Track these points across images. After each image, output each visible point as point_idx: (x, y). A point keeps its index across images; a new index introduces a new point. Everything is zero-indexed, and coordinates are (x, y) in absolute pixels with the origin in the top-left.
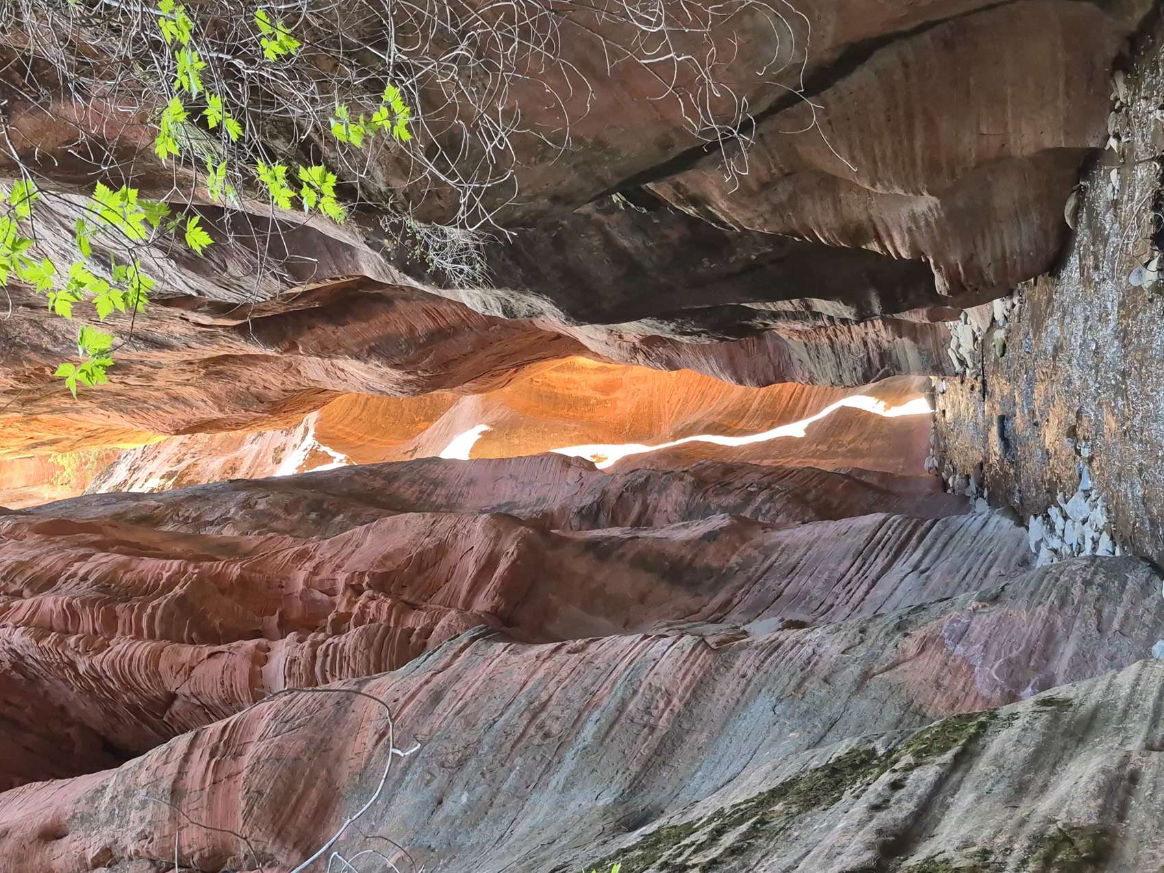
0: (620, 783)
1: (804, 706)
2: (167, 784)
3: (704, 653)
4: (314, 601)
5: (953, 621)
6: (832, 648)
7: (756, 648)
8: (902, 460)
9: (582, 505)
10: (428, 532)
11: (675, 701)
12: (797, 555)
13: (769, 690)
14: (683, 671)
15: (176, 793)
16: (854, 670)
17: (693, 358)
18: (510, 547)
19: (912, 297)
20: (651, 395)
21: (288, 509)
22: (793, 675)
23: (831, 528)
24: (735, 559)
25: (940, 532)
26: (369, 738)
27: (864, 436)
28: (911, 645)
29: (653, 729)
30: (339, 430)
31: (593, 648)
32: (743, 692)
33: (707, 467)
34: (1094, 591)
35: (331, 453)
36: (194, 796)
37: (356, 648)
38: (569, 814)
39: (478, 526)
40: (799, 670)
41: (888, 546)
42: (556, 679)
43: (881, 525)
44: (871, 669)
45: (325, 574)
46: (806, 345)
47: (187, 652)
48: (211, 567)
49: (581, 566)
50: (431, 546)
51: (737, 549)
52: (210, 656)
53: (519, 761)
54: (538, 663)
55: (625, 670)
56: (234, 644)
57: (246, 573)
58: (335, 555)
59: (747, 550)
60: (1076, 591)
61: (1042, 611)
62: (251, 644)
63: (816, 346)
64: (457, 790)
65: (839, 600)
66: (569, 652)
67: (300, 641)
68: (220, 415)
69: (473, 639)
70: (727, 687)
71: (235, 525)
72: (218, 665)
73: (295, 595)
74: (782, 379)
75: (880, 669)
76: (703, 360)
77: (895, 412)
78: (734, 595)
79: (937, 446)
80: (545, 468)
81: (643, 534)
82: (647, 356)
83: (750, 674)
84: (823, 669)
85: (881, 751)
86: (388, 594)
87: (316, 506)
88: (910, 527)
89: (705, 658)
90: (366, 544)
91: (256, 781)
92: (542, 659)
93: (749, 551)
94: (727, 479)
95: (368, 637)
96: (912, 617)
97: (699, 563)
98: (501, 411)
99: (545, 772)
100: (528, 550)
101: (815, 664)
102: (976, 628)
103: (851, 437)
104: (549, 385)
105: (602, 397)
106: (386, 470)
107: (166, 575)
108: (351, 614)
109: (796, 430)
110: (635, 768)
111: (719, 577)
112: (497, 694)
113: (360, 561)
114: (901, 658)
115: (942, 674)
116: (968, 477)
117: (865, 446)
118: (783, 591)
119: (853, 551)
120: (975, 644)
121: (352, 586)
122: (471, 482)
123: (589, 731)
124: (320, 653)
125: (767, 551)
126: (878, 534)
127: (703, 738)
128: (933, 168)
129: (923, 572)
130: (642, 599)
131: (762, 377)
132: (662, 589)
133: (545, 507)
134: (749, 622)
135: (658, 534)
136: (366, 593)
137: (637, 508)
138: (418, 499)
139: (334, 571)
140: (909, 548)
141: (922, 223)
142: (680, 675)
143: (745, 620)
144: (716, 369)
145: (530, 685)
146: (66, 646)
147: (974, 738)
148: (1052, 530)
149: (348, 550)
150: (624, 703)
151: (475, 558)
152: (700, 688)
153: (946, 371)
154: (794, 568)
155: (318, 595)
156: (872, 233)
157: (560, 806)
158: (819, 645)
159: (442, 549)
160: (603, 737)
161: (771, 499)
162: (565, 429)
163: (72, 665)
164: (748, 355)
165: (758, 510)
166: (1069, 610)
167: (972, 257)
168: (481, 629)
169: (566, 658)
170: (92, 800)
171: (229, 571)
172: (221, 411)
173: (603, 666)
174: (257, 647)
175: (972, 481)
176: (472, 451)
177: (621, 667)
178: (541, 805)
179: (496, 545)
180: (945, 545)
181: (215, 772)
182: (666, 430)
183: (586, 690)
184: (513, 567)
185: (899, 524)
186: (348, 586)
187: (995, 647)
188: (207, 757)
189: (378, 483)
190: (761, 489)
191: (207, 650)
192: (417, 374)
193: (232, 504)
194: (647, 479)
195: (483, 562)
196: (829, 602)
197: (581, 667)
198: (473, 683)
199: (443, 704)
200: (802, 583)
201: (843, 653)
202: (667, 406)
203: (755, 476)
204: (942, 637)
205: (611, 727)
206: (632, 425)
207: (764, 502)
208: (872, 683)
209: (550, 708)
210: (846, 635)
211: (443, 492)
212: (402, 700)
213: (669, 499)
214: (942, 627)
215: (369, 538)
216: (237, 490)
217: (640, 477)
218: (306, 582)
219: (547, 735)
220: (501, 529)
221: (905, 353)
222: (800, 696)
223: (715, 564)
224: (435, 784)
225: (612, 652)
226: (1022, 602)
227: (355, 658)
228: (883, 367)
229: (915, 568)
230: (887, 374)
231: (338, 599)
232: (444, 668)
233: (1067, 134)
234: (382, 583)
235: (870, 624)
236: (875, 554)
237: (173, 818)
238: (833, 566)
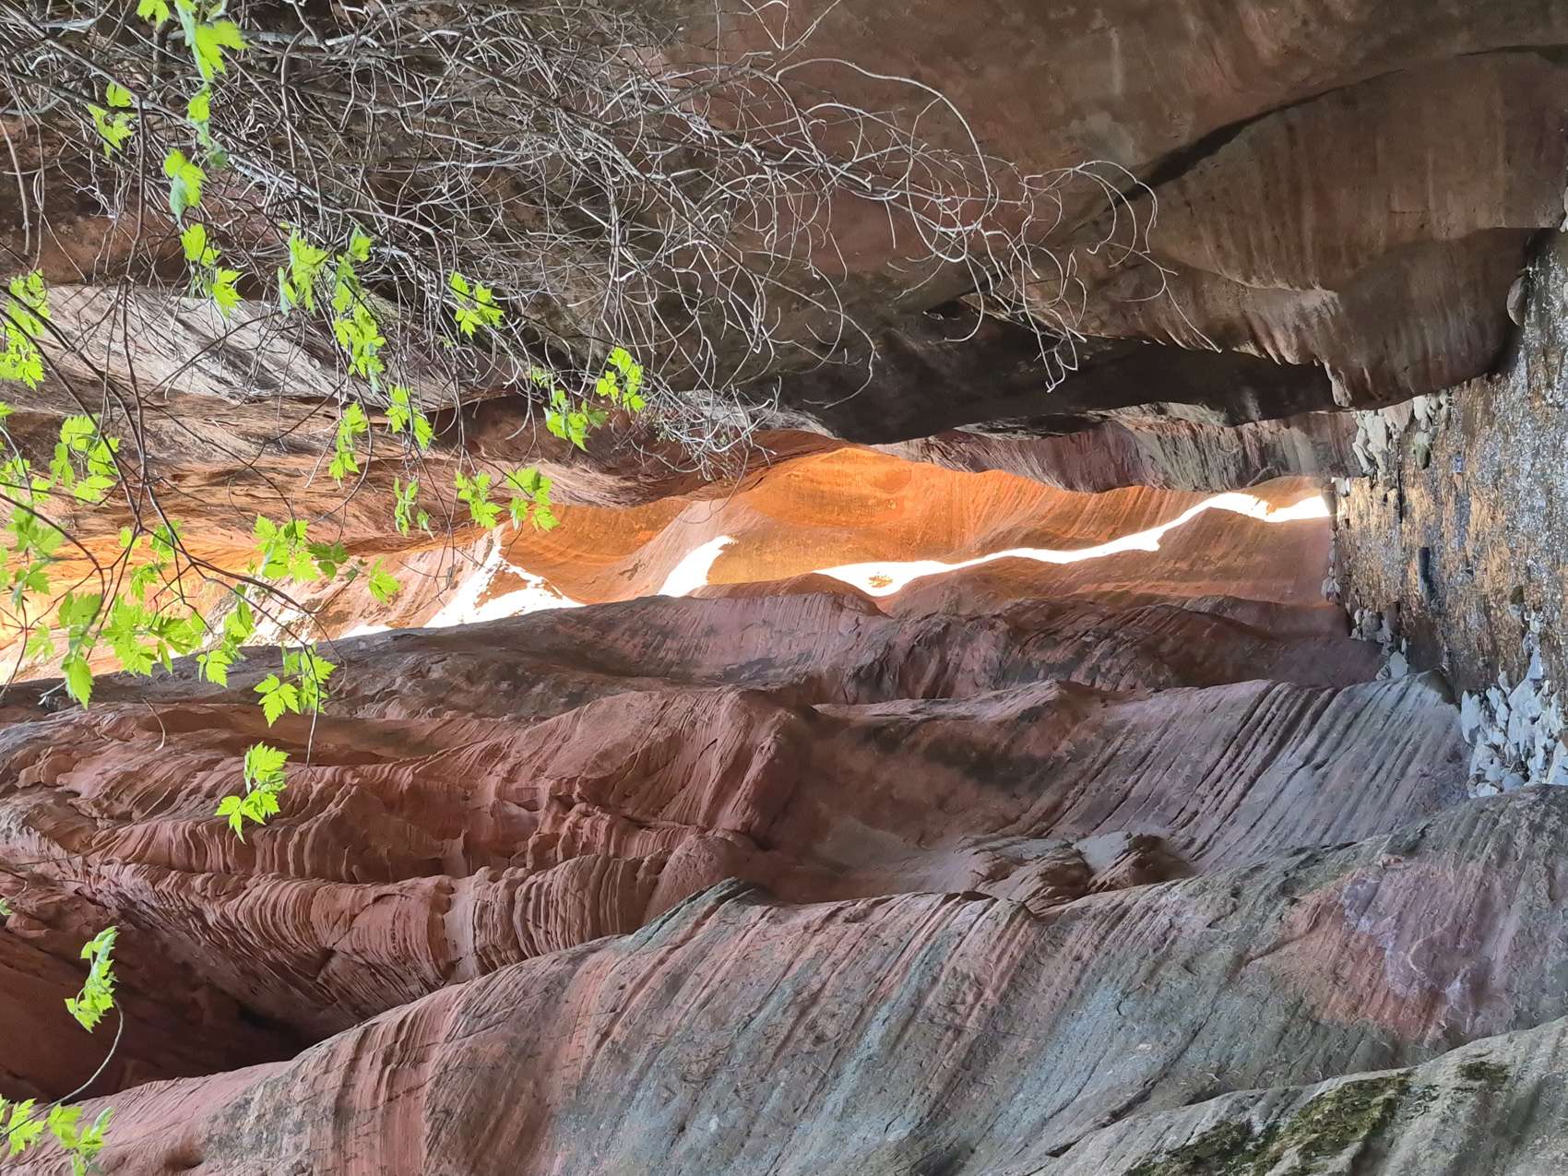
0: (915, 1109)
1: (1158, 1004)
2: (328, 1100)
3: (1026, 926)
4: (509, 818)
5: (1356, 882)
6: (1195, 919)
7: (1094, 917)
8: (1292, 582)
9: (858, 665)
10: (656, 719)
11: (988, 993)
12: (1149, 739)
13: (1112, 980)
14: (998, 951)
15: (341, 1113)
16: (1224, 953)
17: (1005, 456)
18: (766, 740)
19: (1301, 397)
20: (950, 494)
21: (469, 678)
22: (1143, 958)
23: (1196, 699)
24: (1065, 746)
25: (1343, 708)
26: (587, 1038)
27: (1239, 549)
28: (1300, 917)
29: (959, 1032)
30: (533, 543)
31: (878, 915)
32: (1078, 981)
33: (1028, 609)
34: (1545, 841)
35: (524, 575)
36: (363, 1118)
37: (566, 890)
38: (850, 1150)
39: (723, 711)
40: (1151, 951)
41: (1271, 728)
42: (831, 959)
43: (1261, 699)
44: (1247, 951)
45: (522, 780)
46: (1159, 438)
47: (347, 894)
48: (375, 771)
49: (861, 761)
50: (661, 739)
51: (1068, 732)
52: (376, 900)
53: (784, 1073)
54: (807, 936)
55: (921, 948)
56: (408, 882)
57: (421, 782)
58: (535, 753)
59: (1081, 733)
60: (1521, 840)
61: (1475, 869)
62: (429, 883)
63: (1173, 439)
64: (704, 1113)
65: (1205, 806)
66: (847, 920)
67: (494, 879)
68: (378, 534)
69: (721, 900)
70: (1056, 972)
71: (402, 702)
72: (386, 912)
73: (484, 809)
74: (1125, 479)
75: (1259, 951)
76: (1020, 459)
77: (1282, 516)
78: (1064, 797)
79: (1338, 563)
80: (809, 613)
81: (941, 710)
82: (944, 454)
83: (1086, 956)
84: (1183, 950)
85: (1258, 1128)
86: (605, 808)
87: (508, 672)
88: (1300, 701)
89: (1026, 932)
90: (576, 737)
91: (443, 1098)
92: (811, 930)
93: (1084, 734)
94: (1054, 626)
95: (581, 874)
96: (1302, 873)
97: (1016, 753)
98: (748, 517)
99: (818, 1090)
100: (791, 743)
101: (1173, 942)
102: (1387, 892)
103: (1219, 552)
104: (812, 481)
105: (885, 496)
106: (599, 616)
107: (316, 788)
108: (557, 836)
109: (1147, 540)
110: (936, 1087)
111: (1042, 771)
112: (754, 979)
113: (569, 762)
114: (1288, 936)
115: (1342, 961)
116: (1380, 616)
117: (1240, 562)
118: (1130, 791)
119: (1224, 734)
120: (1386, 916)
121: (559, 798)
122: (711, 631)
123: (875, 1034)
124: (519, 896)
125: (1108, 735)
126: (1258, 712)
127: (1025, 1045)
128: (1329, 255)
129: (1318, 767)
130: (942, 803)
131: (1100, 480)
132: (968, 789)
133: (809, 667)
134: (1085, 836)
135: (962, 710)
136: (577, 807)
137: (932, 668)
138: (641, 655)
139: (534, 776)
140: (1299, 732)
141: (1314, 320)
142: (994, 957)
143: (1080, 834)
144: (1038, 471)
145: (796, 967)
146: (190, 890)
147: (1379, 1127)
148: (1492, 717)
149: (552, 745)
150: (920, 996)
151: (719, 756)
152: (1021, 975)
153: (1351, 471)
154: (1144, 759)
155: (514, 809)
156: (1248, 334)
157: (838, 1139)
158: (1177, 914)
159: (675, 742)
160: (894, 1043)
161: (1112, 652)
162: (835, 540)
163: (199, 914)
164: (1081, 451)
165: (1094, 670)
166: (1511, 868)
167: (1381, 359)
168: (731, 885)
169: (841, 929)
170: (232, 1118)
171: (398, 777)
172: (379, 529)
173: (892, 942)
174: (438, 887)
175: (1385, 623)
176: (712, 571)
177: (916, 943)
178: (815, 1134)
179: (747, 736)
180: (1349, 726)
181: (390, 1085)
182: (972, 540)
183: (870, 975)
184: (768, 769)
185: (1286, 696)
186: (554, 797)
187: (1411, 921)
188: (379, 1065)
189: (589, 634)
190: (1099, 640)
191: (372, 891)
192: (636, 479)
193: (397, 672)
194: (946, 629)
195: (729, 760)
196: (1191, 808)
197: (863, 943)
198: (722, 965)
199: (684, 991)
200: (1156, 779)
201: (1209, 926)
202: (972, 507)
203: (1092, 620)
204: (1341, 906)
205: (904, 1029)
206: (925, 534)
207: (1104, 657)
208: (1248, 971)
209: (823, 1001)
210: (1213, 899)
211: (675, 645)
212: (630, 987)
213: (976, 654)
214: (1340, 890)
215: (579, 728)
216: (403, 650)
217: (937, 624)
218: (499, 793)
219: (819, 1039)
220: (753, 713)
221: (1294, 447)
222: (1153, 989)
223: (1039, 753)
224: (675, 1103)
225: (905, 919)
226: (1448, 856)
227: (565, 902)
228: (1264, 464)
229: (1307, 761)
230: (1270, 476)
231: (540, 814)
232: (684, 941)
233: (1508, 210)
234: (598, 793)
235: (1247, 882)
236: (1254, 738)
237: (338, 1146)
238: (1195, 756)
